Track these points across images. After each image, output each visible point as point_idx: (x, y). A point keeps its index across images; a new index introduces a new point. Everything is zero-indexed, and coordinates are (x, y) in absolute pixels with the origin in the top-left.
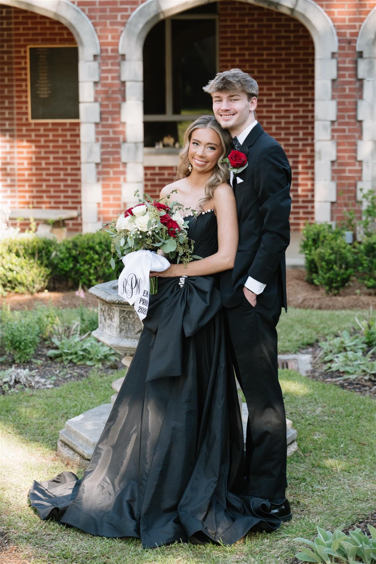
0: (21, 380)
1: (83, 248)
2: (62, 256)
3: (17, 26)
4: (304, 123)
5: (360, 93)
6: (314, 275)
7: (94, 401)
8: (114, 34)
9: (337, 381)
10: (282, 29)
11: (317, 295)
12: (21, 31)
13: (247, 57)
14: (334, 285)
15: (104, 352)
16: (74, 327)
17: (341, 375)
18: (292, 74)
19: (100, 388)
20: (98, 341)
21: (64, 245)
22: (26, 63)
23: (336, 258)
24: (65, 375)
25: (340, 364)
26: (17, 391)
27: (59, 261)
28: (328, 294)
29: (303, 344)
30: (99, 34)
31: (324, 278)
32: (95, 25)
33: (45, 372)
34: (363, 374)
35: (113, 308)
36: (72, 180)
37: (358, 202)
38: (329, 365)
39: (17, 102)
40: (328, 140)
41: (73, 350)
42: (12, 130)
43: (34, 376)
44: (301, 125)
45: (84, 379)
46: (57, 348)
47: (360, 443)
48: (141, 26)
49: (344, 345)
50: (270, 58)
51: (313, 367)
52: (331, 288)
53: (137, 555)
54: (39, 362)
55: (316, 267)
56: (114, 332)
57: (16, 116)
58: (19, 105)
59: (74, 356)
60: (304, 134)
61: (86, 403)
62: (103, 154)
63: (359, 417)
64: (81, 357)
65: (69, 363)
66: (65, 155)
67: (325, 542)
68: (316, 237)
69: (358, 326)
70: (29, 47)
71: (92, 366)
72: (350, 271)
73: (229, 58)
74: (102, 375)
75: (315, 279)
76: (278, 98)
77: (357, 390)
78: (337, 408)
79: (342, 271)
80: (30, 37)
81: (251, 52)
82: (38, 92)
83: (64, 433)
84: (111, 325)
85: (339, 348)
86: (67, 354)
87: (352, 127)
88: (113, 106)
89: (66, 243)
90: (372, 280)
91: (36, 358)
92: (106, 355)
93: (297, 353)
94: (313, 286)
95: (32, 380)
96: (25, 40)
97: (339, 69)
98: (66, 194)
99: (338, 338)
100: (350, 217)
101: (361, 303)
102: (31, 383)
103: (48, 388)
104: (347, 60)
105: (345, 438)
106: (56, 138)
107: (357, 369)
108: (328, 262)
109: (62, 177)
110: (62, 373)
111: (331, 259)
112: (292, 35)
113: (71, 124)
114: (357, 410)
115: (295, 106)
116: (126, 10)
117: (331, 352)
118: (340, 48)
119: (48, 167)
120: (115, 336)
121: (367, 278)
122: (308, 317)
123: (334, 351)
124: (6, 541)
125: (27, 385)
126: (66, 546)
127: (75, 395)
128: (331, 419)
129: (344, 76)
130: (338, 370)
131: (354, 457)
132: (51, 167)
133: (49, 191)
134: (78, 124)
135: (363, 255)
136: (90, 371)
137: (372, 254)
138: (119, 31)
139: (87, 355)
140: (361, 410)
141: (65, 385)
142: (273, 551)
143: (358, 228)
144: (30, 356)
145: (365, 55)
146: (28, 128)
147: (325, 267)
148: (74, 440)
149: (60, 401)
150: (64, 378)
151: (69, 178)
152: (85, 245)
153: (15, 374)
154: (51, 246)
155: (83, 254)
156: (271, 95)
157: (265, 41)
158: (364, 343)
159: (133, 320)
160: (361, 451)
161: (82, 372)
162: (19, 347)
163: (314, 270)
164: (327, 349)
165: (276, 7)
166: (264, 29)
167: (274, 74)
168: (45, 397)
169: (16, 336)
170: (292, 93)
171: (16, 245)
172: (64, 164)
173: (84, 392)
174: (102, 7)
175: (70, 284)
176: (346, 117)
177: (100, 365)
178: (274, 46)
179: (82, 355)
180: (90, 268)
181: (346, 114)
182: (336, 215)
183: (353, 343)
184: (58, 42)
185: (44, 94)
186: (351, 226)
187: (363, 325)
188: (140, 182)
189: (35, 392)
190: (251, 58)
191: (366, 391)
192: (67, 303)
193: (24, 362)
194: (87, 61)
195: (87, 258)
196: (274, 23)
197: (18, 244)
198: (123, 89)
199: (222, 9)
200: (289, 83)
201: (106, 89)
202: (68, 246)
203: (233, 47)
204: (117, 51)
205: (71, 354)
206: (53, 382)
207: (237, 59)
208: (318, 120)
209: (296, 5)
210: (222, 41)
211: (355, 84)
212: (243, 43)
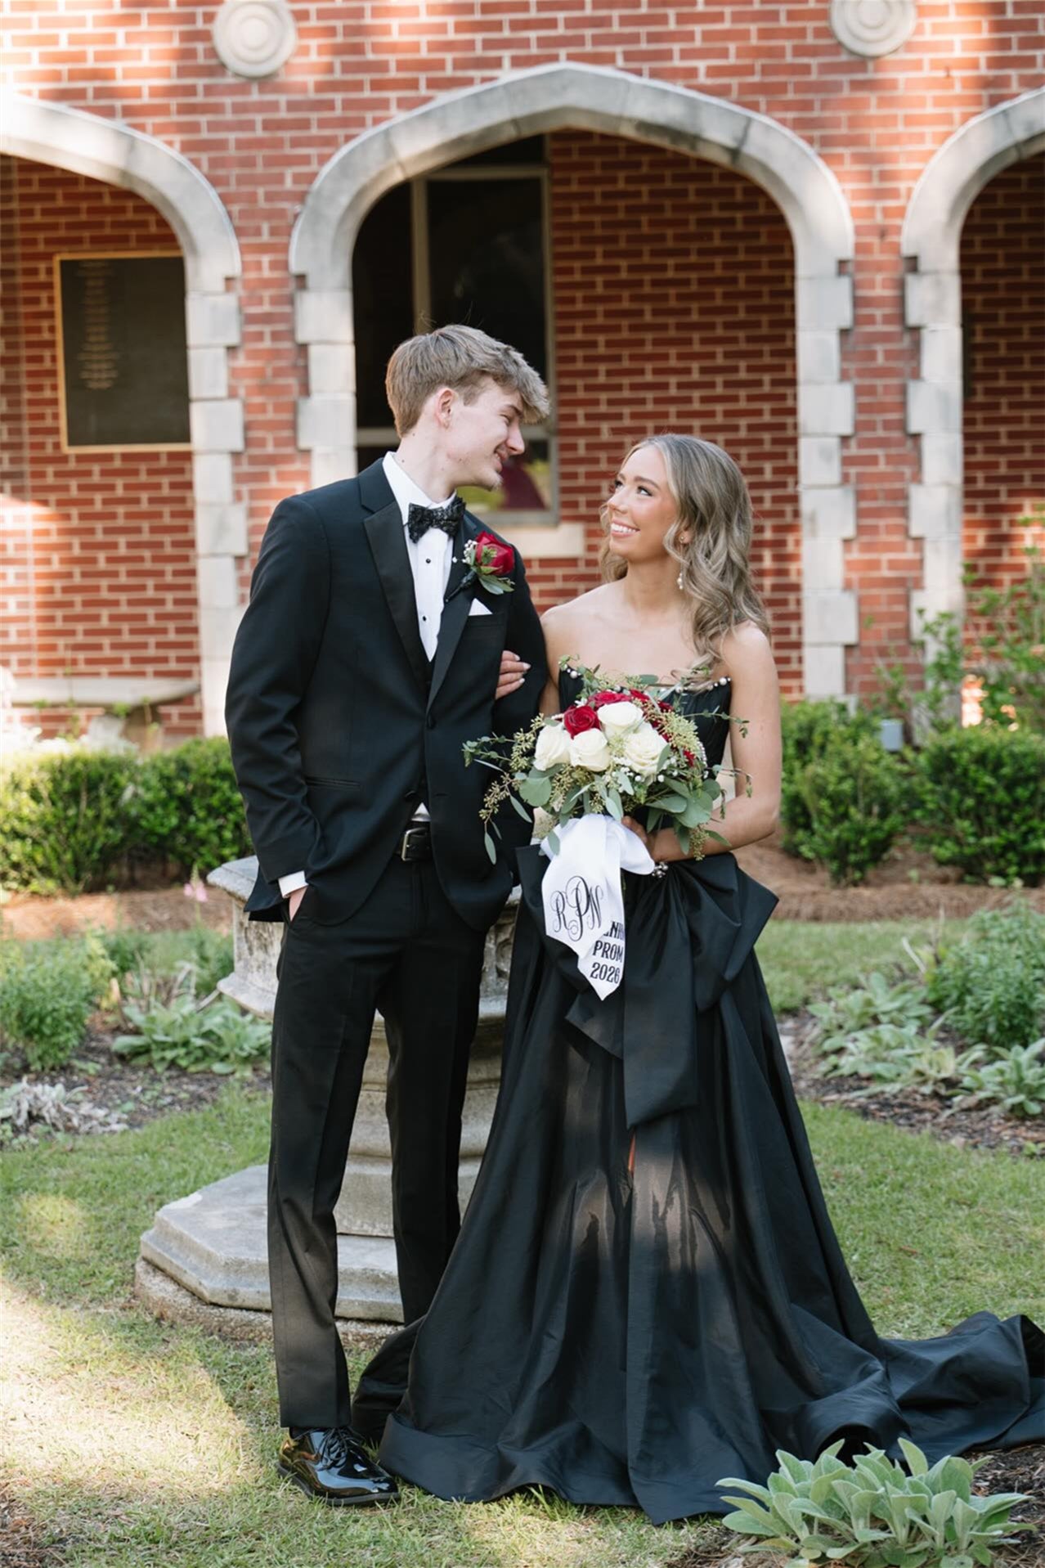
0: (46, 1115)
1: (205, 775)
2: (148, 797)
3: (27, 206)
4: (775, 441)
5: (914, 364)
6: (801, 835)
7: (231, 1162)
8: (276, 223)
9: (852, 1101)
10: (715, 201)
11: (808, 885)
12: (38, 218)
13: (624, 275)
14: (853, 858)
15: (259, 1039)
16: (181, 977)
17: (864, 1083)
18: (742, 316)
19: (246, 1130)
20: (244, 1012)
21: (154, 767)
22: (51, 300)
23: (855, 788)
24: (158, 1098)
25: (862, 1056)
26: (35, 1141)
27: (143, 810)
28: (838, 882)
30: (237, 222)
31: (825, 841)
32: (225, 199)
33: (106, 1092)
34: (919, 1079)
36: (177, 602)
37: (912, 643)
38: (833, 1059)
39: (32, 402)
40: (832, 486)
41: (177, 1036)
42: (18, 475)
43: (78, 1103)
44: (767, 447)
45: (206, 1107)
46: (137, 1032)
47: (900, 1250)
48: (344, 201)
49: (872, 1010)
50: (683, 275)
52: (844, 866)
53: (331, 1530)
54: (92, 1068)
55: (806, 813)
57: (27, 439)
58: (36, 410)
59: (182, 1051)
60: (776, 471)
61: (210, 1167)
62: (252, 532)
63: (901, 1186)
64: (199, 1053)
65: (169, 1068)
66: (157, 538)
67: (794, 1486)
68: (804, 736)
69: (911, 960)
70: (58, 258)
71: (227, 1075)
72: (894, 820)
73: (577, 277)
74: (251, 1096)
75: (802, 843)
76: (708, 378)
77: (902, 1121)
78: (847, 1166)
79: (873, 822)
80: (62, 233)
81: (635, 262)
82: (85, 375)
83: (151, 1239)
85: (860, 1016)
86: (163, 1046)
87: (893, 451)
88: (278, 408)
89: (159, 764)
90: (949, 844)
91: (84, 1058)
92: (262, 1046)
94: (799, 862)
95: (71, 1111)
96: (48, 241)
97: (857, 302)
98: (161, 638)
99: (859, 992)
100: (894, 682)
101: (921, 904)
102: (70, 1120)
103: (113, 1132)
104: (879, 278)
105: (864, 1238)
106: (132, 494)
107: (905, 1069)
108: (836, 800)
109: (150, 593)
110: (149, 1095)
111: (843, 792)
112: (739, 215)
113: (172, 456)
114: (897, 1169)
115: (751, 398)
116: (306, 160)
117: (840, 1027)
118: (860, 247)
119: (112, 567)
121: (938, 840)
122: (785, 941)
123: (847, 1026)
125: (61, 1126)
127: (181, 1147)
128: (831, 1193)
129: (870, 320)
130: (856, 1073)
131: (883, 1285)
132: (122, 568)
133: (118, 632)
134: (188, 456)
135: (925, 778)
136: (221, 1087)
137: (948, 776)
138: (290, 215)
139: (216, 1049)
140: (906, 1169)
141: (158, 1122)
143: (915, 712)
144: (68, 1053)
145: (925, 265)
146: (61, 467)
147: (829, 811)
148: (177, 1257)
149: (144, 1162)
150: (155, 1107)
151: (169, 596)
152: (210, 768)
153: (30, 1097)
154: (121, 772)
155: (203, 790)
156: (688, 371)
157: (670, 232)
158: (924, 1002)
160: (903, 1269)
161: (201, 1090)
162: (38, 1031)
163: (801, 820)
164: (830, 1020)
165: (693, 147)
166: (668, 203)
167: (695, 317)
168: (105, 1154)
169: (31, 1001)
170: (742, 364)
171: (30, 770)
172: (156, 559)
173: (204, 1140)
174: (244, 153)
175: (173, 868)
176: (879, 426)
177: (248, 1073)
178: (694, 246)
179: (201, 1048)
180: (223, 826)
181: (879, 418)
182: (857, 680)
183: (897, 1004)
184: (133, 244)
185: (99, 380)
186: (897, 708)
187: (921, 957)
189: (80, 1142)
190: (635, 276)
191: (924, 1122)
192: (166, 916)
193: (53, 1069)
194: (210, 293)
195: (215, 800)
196: (692, 187)
197: (36, 768)
198: (301, 363)
199: (557, 152)
200: (734, 340)
201: (258, 364)
202: (166, 772)
203: (587, 248)
204: (285, 265)
205: (174, 1045)
206: (125, 1117)
207: (599, 279)
208: (807, 435)
209: (743, 140)
210: (559, 234)
211: (901, 340)
212: (614, 240)
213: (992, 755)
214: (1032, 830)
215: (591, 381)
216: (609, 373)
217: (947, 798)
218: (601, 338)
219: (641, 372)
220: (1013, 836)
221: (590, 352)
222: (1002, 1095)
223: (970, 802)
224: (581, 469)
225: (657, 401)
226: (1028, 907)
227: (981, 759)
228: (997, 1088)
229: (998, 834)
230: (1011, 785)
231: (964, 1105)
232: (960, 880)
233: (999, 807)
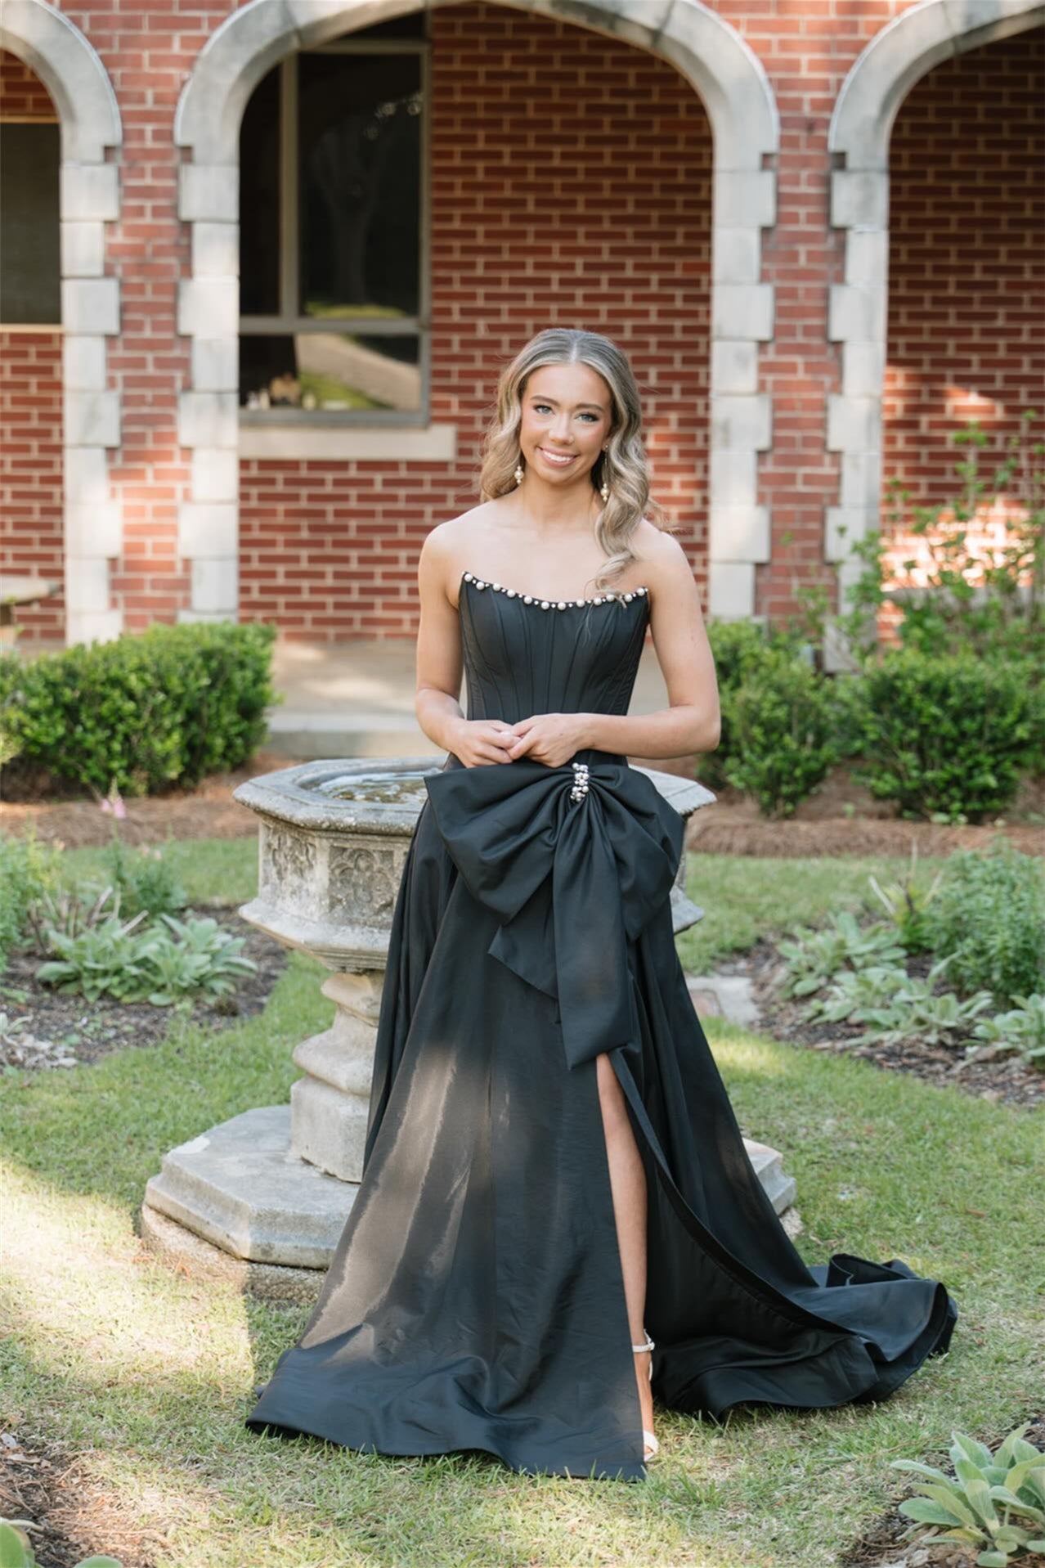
1: (94, 682)
4: (661, 345)
5: (837, 267)
6: (730, 764)
8: (162, 90)
9: (852, 1049)
10: (606, 87)
11: (737, 817)
13: (506, 162)
14: (785, 789)
15: (198, 968)
16: (103, 899)
17: (856, 1031)
18: (630, 210)
21: (40, 672)
23: (790, 714)
24: (101, 1031)
25: (848, 1001)
28: (768, 815)
29: (722, 950)
30: (119, 87)
31: (755, 772)
32: (107, 62)
33: (42, 1024)
34: (921, 1028)
35: (310, 840)
37: (828, 564)
38: (815, 1004)
40: (749, 394)
41: (109, 964)
43: (21, 1035)
44: (653, 351)
46: (57, 957)
47: (967, 1213)
48: (237, 68)
49: (845, 953)
50: (569, 164)
51: (763, 1010)
52: (776, 796)
54: (20, 996)
56: (313, 908)
59: (116, 980)
60: (661, 376)
62: (126, 421)
63: (944, 1142)
64: (133, 983)
65: (100, 998)
69: (877, 899)
71: (166, 1007)
72: (828, 750)
73: (457, 162)
75: (730, 772)
76: (592, 275)
77: (912, 1072)
78: (877, 1120)
79: (807, 752)
81: (519, 148)
83: (158, 1187)
84: (300, 887)
85: (833, 959)
86: (94, 974)
87: (814, 359)
88: (158, 289)
89: (44, 668)
90: (888, 777)
91: (8, 985)
92: (202, 976)
93: (710, 973)
94: (726, 794)
95: (15, 1043)
97: (780, 199)
99: (829, 933)
100: (814, 605)
101: (862, 840)
102: (13, 1053)
103: (61, 1067)
104: (804, 174)
105: (924, 1198)
106: (20, 378)
107: (904, 1016)
108: (770, 727)
109: (9, 470)
110: (91, 1028)
111: (777, 718)
112: (631, 103)
114: (933, 1124)
115: (637, 298)
116: (196, 23)
117: (811, 969)
118: (784, 141)
120: (316, 919)
121: (876, 772)
122: (724, 876)
123: (818, 969)
124: (76, 1481)
126: (252, 1491)
127: (147, 1085)
128: (866, 1148)
129: (794, 218)
130: (845, 1019)
131: (960, 1250)
134: (58, 339)
135: (865, 707)
136: (165, 1020)
137: (890, 705)
138: (177, 81)
139: (151, 978)
141: (109, 1057)
142: (824, 1499)
143: (830, 636)
145: (852, 162)
147: (761, 739)
148: (196, 1207)
149: (112, 1100)
150: (99, 1040)
152: (100, 675)
155: (92, 698)
156: (571, 267)
157: (557, 118)
158: (898, 945)
159: (368, 874)
160: (976, 1231)
161: (144, 1022)
163: (730, 748)
164: (799, 963)
165: (612, 27)
166: (556, 86)
167: (580, 210)
168: (67, 1090)
170: (630, 262)
173: (170, 1078)
174: (129, 13)
176: (799, 331)
177: (189, 1005)
178: (582, 134)
179: (135, 977)
180: (111, 738)
181: (799, 323)
182: (767, 600)
183: (870, 946)
186: (812, 631)
187: (890, 898)
188: (229, 502)
189: (33, 1078)
190: (518, 164)
191: (937, 1073)
194: (85, 163)
195: (105, 709)
196: (582, 71)
198: (184, 241)
199: (439, 27)
200: (622, 236)
201: (137, 241)
202: (51, 677)
203: (468, 131)
204: (168, 135)
205: (105, 973)
206: (72, 1050)
207: (481, 165)
208: (722, 338)
209: (666, 21)
210: (436, 115)
211: (825, 241)
212: (497, 123)
213: (937, 684)
214: (978, 765)
215: (468, 274)
216: (488, 266)
217: (889, 729)
218: (480, 229)
219: (522, 266)
220: (959, 771)
221: (468, 243)
222: (1021, 1047)
223: (914, 734)
224: (455, 367)
225: (537, 297)
226: (1011, 847)
227: (926, 689)
228: (1016, 1039)
229: (942, 768)
230: (956, 718)
231: (980, 1057)
232: (899, 815)
233: (944, 739)
